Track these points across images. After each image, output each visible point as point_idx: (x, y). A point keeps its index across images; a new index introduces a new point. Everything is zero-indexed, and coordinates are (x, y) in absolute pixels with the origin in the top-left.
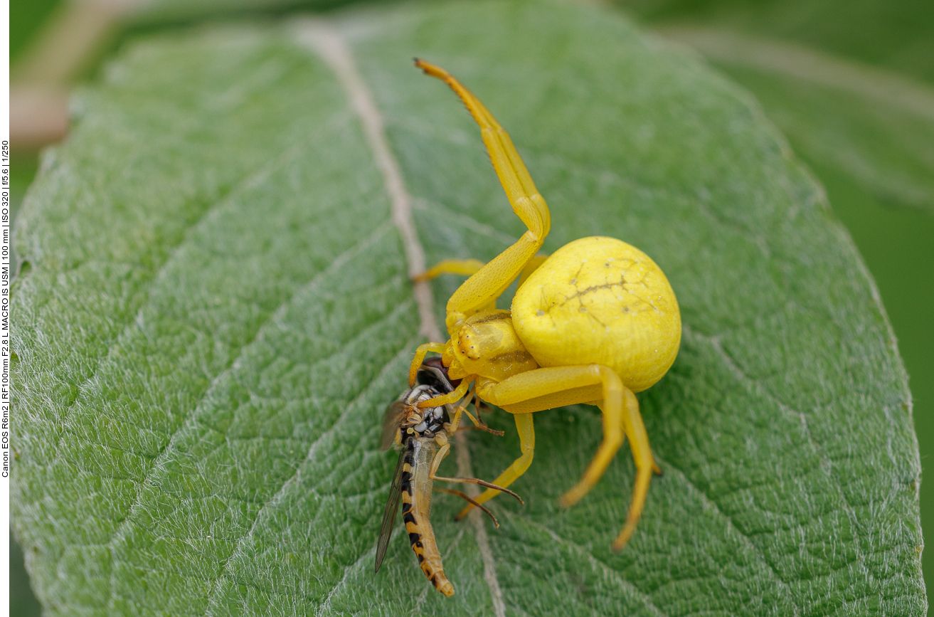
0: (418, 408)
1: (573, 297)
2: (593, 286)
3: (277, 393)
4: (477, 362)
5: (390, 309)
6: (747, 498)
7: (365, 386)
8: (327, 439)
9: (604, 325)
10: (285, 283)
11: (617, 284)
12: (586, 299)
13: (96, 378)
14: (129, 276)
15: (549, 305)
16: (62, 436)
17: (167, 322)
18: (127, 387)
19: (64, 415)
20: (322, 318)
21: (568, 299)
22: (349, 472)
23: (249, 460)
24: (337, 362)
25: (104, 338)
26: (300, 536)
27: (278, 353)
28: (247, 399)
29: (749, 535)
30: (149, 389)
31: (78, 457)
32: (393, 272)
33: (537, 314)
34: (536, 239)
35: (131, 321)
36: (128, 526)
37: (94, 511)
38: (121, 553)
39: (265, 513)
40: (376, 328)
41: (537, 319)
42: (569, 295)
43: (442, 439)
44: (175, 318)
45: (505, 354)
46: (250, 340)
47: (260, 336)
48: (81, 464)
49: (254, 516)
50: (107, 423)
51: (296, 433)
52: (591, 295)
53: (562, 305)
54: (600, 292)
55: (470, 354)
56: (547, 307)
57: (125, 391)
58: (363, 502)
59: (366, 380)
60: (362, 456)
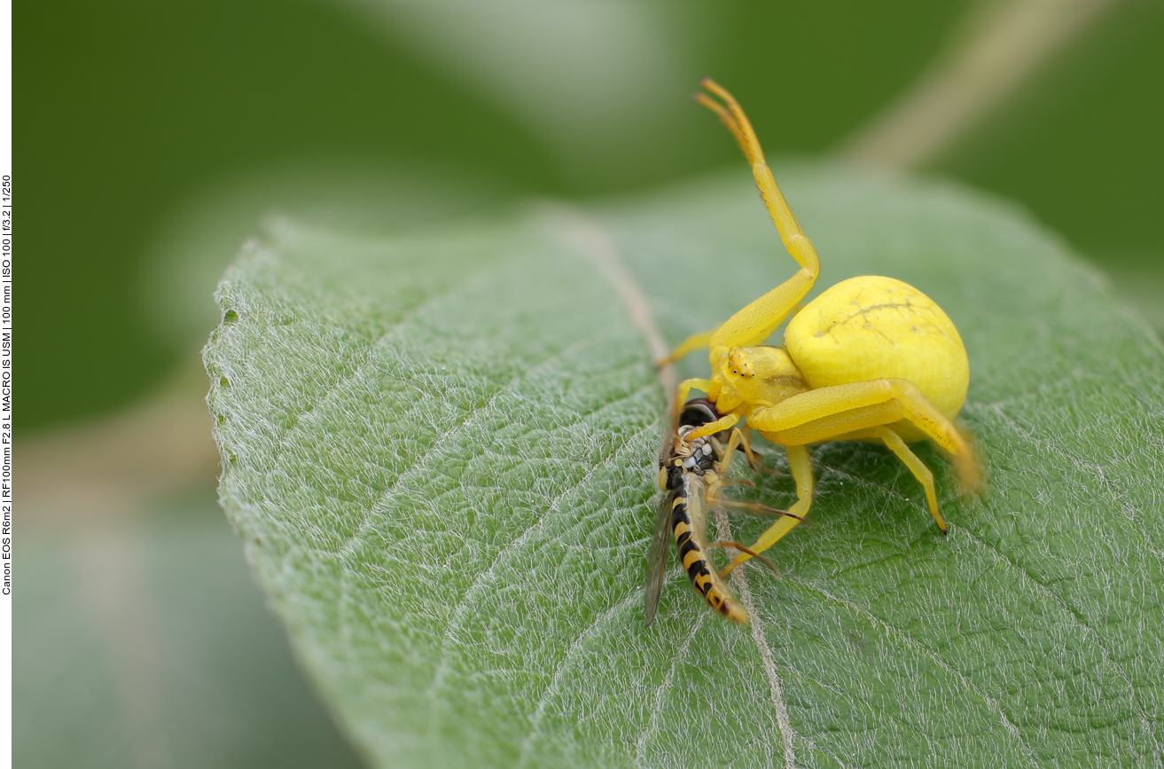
0: (686, 441)
1: (856, 315)
2: (877, 304)
3: (514, 451)
4: (751, 381)
5: (633, 390)
6: (1043, 548)
7: (610, 452)
8: (570, 495)
9: (891, 342)
10: (516, 361)
11: (903, 305)
12: (871, 317)
13: (315, 412)
14: (345, 338)
15: (829, 325)
16: (281, 452)
17: (388, 380)
18: (349, 424)
19: (282, 436)
20: (560, 391)
21: (850, 317)
22: (598, 524)
23: (487, 504)
24: (579, 430)
25: (322, 382)
26: (546, 578)
27: (512, 419)
28: (481, 452)
29: (1047, 585)
30: (373, 430)
31: (298, 472)
32: (634, 360)
33: (816, 336)
34: (812, 275)
35: (349, 374)
36: (357, 542)
37: (319, 521)
38: (350, 562)
39: (506, 555)
40: (618, 404)
41: (817, 339)
42: (851, 314)
43: (711, 476)
44: (398, 377)
45: (781, 377)
46: (481, 405)
47: (492, 402)
48: (303, 479)
49: (494, 554)
50: (329, 450)
51: (537, 485)
52: (876, 313)
53: (844, 323)
54: (885, 310)
55: (743, 372)
56: (826, 328)
57: (347, 427)
58: (614, 554)
59: (611, 447)
60: (610, 512)
